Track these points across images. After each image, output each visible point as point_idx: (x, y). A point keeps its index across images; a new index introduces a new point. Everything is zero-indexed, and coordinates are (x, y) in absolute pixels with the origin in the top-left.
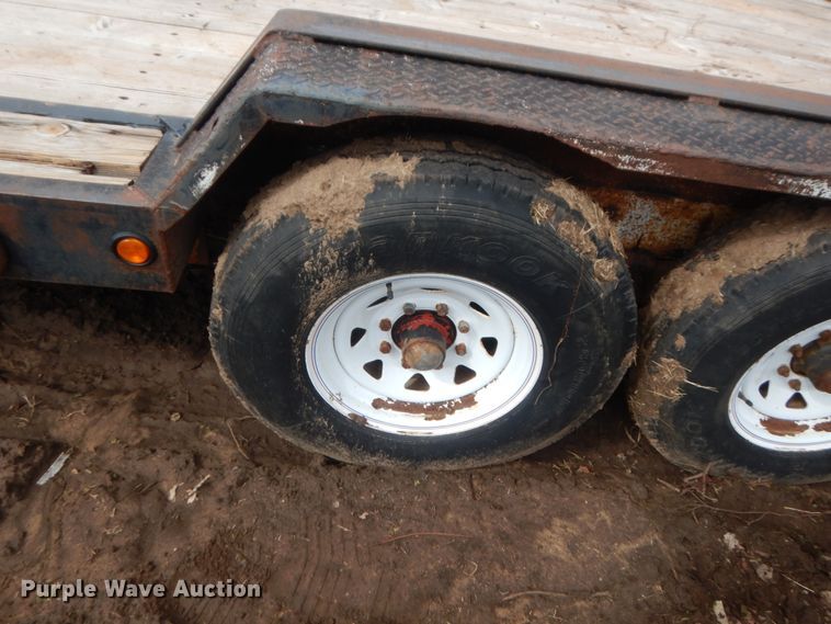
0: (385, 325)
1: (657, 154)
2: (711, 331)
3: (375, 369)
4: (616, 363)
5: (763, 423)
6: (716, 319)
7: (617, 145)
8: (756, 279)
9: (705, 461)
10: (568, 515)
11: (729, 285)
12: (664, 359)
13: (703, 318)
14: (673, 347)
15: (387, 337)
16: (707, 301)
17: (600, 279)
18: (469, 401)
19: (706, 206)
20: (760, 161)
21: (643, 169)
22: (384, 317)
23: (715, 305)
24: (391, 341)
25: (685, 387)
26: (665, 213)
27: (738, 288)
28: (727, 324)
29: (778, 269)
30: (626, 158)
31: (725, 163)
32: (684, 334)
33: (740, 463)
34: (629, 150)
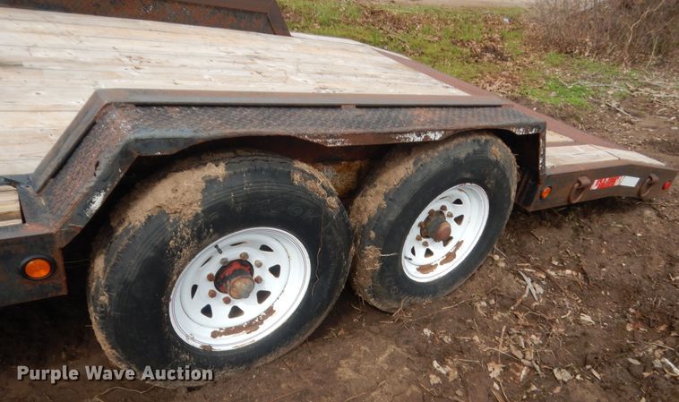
0: (210, 278)
1: (344, 136)
2: (385, 224)
3: (207, 311)
4: (347, 256)
5: (418, 270)
6: (386, 216)
7: (325, 134)
8: (398, 189)
9: (399, 301)
10: (346, 356)
11: (386, 196)
12: (367, 248)
13: (379, 218)
14: (370, 239)
15: (211, 286)
16: (379, 208)
17: (332, 208)
18: (270, 311)
19: (357, 162)
20: (387, 130)
21: (339, 144)
22: (208, 273)
23: (383, 209)
24: (214, 289)
25: (381, 259)
26: (339, 171)
27: (391, 197)
28: (392, 217)
29: (405, 182)
30: (330, 141)
31: (373, 134)
32: (373, 230)
33: (415, 295)
34: (331, 136)
